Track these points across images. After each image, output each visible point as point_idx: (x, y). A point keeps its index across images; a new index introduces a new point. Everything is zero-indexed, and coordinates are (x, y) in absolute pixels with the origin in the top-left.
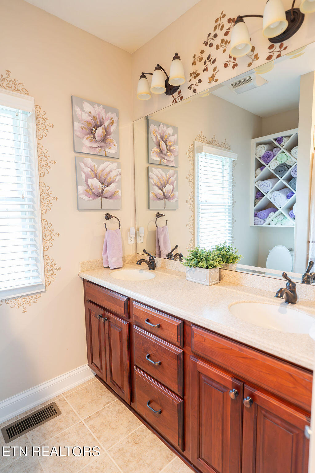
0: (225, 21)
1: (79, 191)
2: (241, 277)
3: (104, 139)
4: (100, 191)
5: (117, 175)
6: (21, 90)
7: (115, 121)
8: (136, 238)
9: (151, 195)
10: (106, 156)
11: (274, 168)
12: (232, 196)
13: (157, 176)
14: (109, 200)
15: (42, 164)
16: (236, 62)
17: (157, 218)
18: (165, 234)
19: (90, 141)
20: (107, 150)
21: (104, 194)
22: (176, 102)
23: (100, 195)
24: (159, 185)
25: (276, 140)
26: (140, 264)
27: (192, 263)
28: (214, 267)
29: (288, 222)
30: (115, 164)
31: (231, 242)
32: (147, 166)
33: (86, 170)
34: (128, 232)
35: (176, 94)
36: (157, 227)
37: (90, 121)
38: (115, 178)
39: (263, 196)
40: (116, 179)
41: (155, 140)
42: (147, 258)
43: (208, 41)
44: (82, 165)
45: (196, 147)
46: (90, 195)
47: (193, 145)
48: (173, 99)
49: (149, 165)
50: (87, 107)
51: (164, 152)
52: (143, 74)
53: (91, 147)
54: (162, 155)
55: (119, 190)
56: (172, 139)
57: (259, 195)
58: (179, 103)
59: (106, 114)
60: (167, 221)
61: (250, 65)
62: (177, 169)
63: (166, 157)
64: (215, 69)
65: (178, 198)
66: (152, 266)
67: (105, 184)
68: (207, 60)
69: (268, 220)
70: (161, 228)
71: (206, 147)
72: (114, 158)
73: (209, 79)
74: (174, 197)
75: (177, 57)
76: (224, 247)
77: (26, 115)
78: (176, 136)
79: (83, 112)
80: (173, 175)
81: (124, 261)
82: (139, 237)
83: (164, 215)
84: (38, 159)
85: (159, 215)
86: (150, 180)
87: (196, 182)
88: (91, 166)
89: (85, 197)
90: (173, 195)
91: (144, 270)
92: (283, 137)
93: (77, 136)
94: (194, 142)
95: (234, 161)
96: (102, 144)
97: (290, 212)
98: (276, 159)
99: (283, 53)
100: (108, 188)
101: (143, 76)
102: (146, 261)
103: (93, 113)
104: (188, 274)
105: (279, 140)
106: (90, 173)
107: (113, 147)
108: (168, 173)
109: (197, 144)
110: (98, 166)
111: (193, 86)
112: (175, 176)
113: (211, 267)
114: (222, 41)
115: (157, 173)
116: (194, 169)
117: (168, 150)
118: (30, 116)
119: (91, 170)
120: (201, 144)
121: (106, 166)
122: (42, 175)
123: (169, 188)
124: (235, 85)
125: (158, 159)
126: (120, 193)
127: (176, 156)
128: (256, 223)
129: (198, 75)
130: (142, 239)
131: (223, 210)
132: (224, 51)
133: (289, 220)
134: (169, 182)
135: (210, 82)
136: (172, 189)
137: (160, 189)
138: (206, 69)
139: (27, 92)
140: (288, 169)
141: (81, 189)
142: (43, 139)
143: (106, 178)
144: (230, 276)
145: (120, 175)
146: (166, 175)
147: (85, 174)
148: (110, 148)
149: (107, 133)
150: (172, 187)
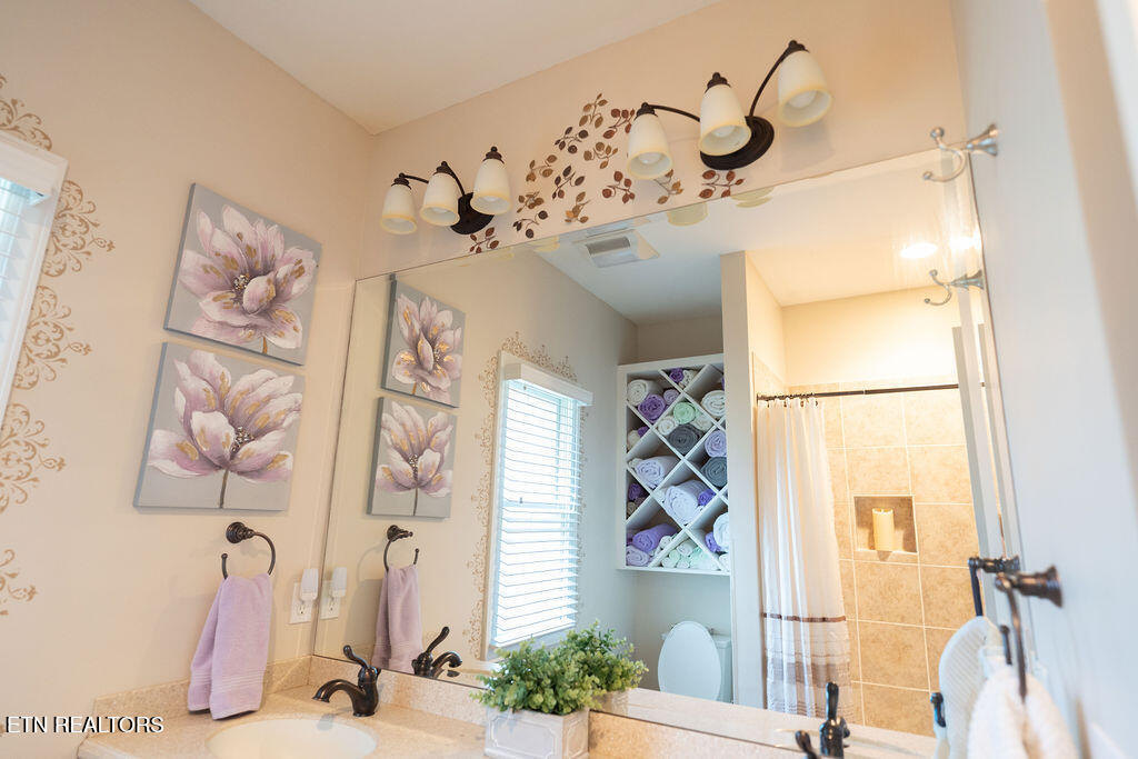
0: (605, 111)
1: (152, 447)
2: (652, 739)
3: (268, 309)
4: (227, 451)
5: (290, 410)
6: (28, 134)
7: (306, 269)
8: (317, 603)
9: (380, 474)
10: (264, 354)
11: (667, 433)
12: (579, 490)
13: (403, 425)
14: (249, 480)
15: (36, 350)
16: (632, 190)
17: (389, 543)
18: (410, 591)
19: (225, 308)
20: (272, 339)
21: (237, 462)
22: (479, 251)
23: (223, 463)
24: (406, 448)
25: (668, 373)
26: (326, 699)
27: (512, 696)
28: (576, 707)
29: (705, 563)
30: (289, 380)
31: (575, 611)
32: (378, 396)
33: (193, 386)
34: (296, 585)
35: (481, 234)
36: (387, 569)
37: (236, 256)
38: (283, 416)
39: (646, 494)
40: (284, 420)
41: (406, 333)
42: (352, 674)
43: (567, 141)
44: (183, 369)
45: (502, 364)
46: (191, 460)
47: (497, 359)
48: (473, 243)
49: (383, 393)
50: (234, 221)
51: (426, 365)
52: (402, 175)
53: (221, 323)
54: (420, 372)
55: (287, 453)
56: (449, 337)
57: (636, 492)
58: (487, 254)
59: (286, 248)
60: (417, 551)
61: (662, 200)
62: (454, 412)
63: (430, 379)
64: (581, 196)
65: (450, 488)
66: (365, 701)
67: (247, 429)
68: (562, 177)
69: (659, 556)
70: (400, 573)
71: (526, 368)
72: (289, 362)
73: (568, 213)
74: (440, 483)
75: (494, 154)
76: (591, 637)
77: (23, 199)
78: (458, 332)
79: (218, 231)
80: (444, 427)
81: (267, 684)
82: (330, 600)
83: (411, 534)
84: (26, 332)
85: (394, 533)
86: (384, 433)
87: (499, 451)
88: (211, 374)
89: (171, 467)
90: (441, 478)
91: (338, 719)
92: (683, 369)
93: (185, 287)
94: (499, 353)
95: (583, 407)
96: (261, 321)
97: (708, 537)
98: (672, 414)
99: (734, 189)
100: (253, 446)
101: (402, 180)
102: (346, 687)
103: (248, 239)
104: (491, 733)
105: (676, 374)
106: (203, 395)
107: (289, 332)
108: (433, 420)
109: (506, 357)
110: (236, 379)
111: (524, 224)
112: (450, 428)
113: (570, 710)
114: (599, 146)
115: (402, 416)
116: (495, 415)
117: (438, 361)
118: (37, 205)
119: (209, 388)
120: (515, 359)
121: (260, 383)
122: (25, 383)
123: (429, 458)
124: (593, 249)
125: (411, 381)
126: (289, 463)
127: (456, 380)
128: (631, 561)
129: (539, 202)
130: (337, 606)
131: (558, 526)
132: (603, 165)
133: (706, 556)
134: (432, 444)
135: (568, 221)
136: (437, 463)
137: (407, 460)
138: (561, 194)
139: (47, 143)
140: (699, 438)
141: (162, 439)
142: (61, 277)
143: (252, 415)
144: (620, 737)
145: (299, 410)
146: (426, 423)
147: (186, 394)
148: (281, 335)
149: (279, 295)
150: (437, 457)
